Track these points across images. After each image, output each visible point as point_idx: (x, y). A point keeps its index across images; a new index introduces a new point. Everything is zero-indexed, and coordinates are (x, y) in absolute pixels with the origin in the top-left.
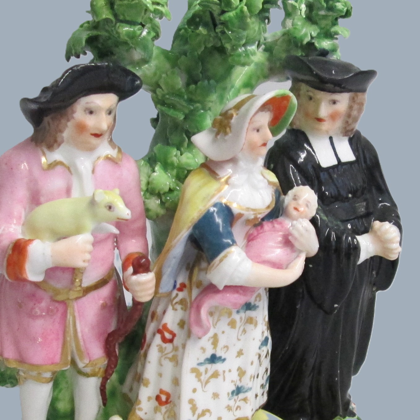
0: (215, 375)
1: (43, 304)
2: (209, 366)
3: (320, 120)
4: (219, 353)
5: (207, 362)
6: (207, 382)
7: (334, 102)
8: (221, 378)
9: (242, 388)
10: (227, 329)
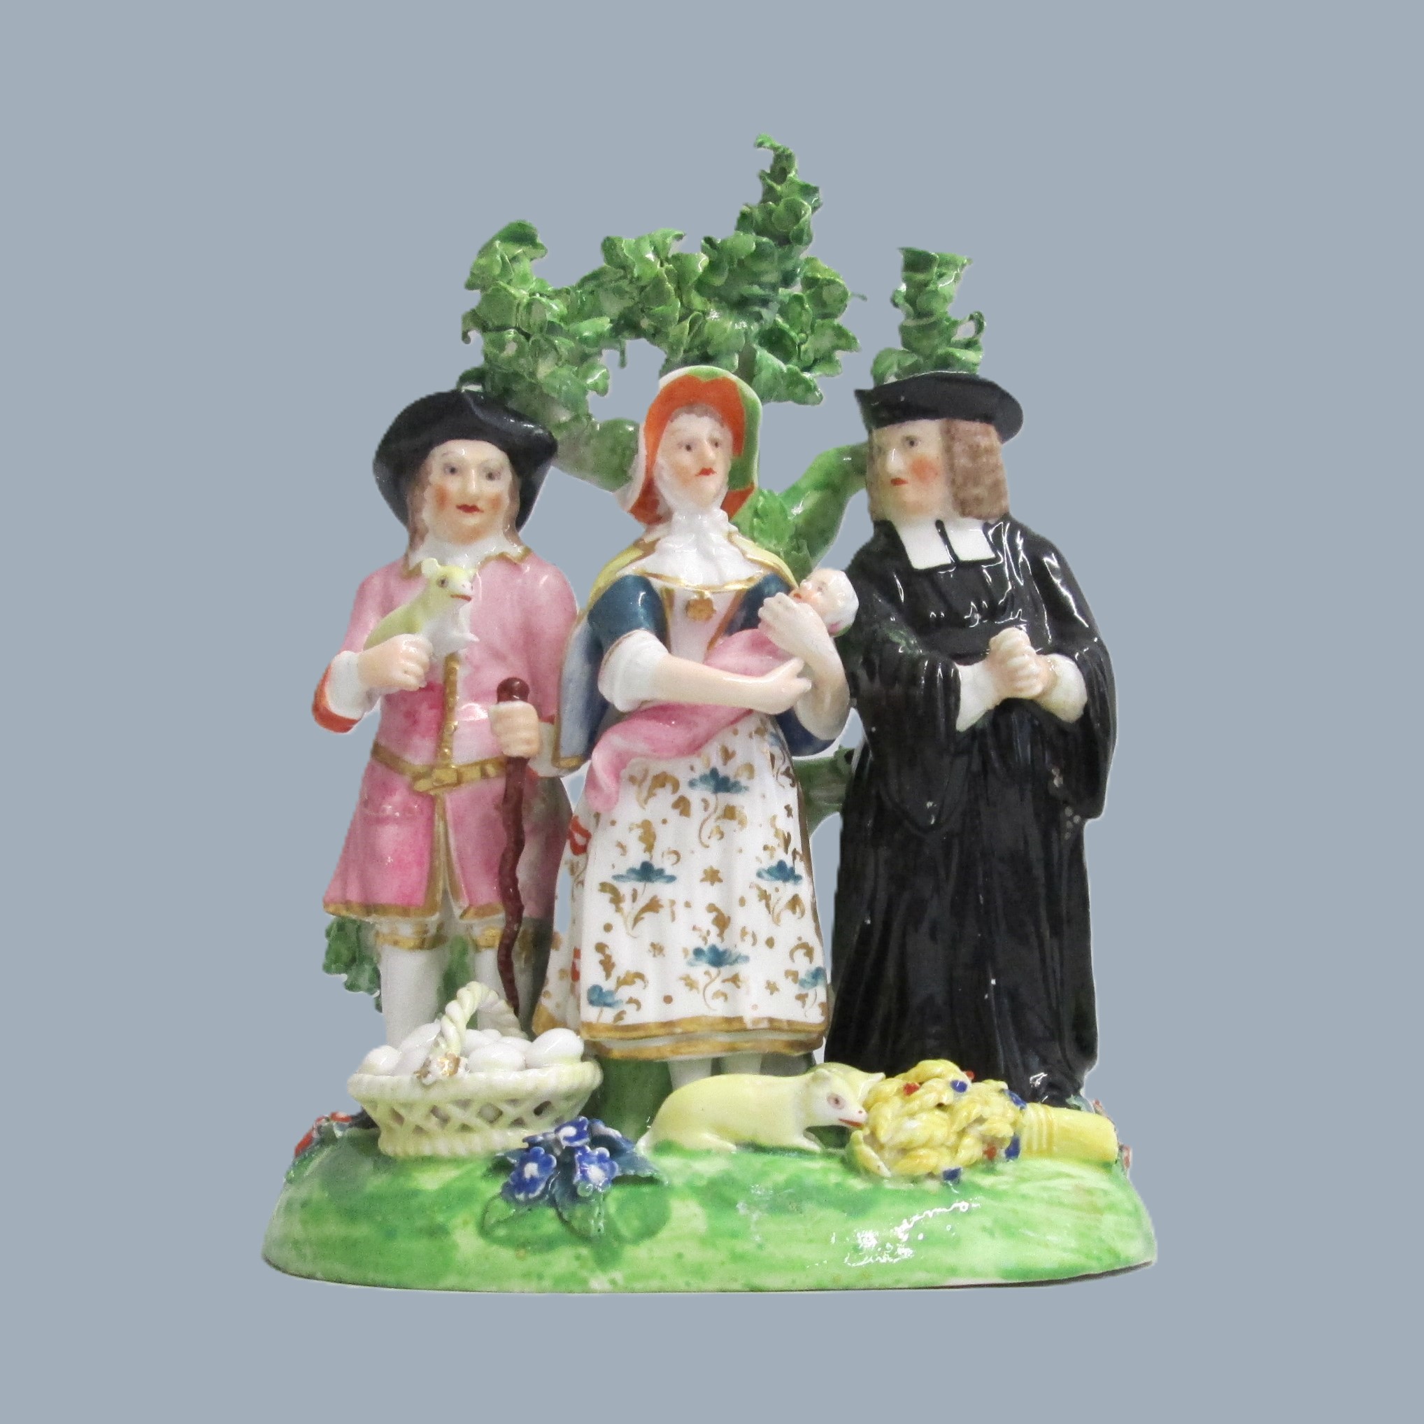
0: (653, 906)
1: (398, 798)
2: (640, 886)
3: (897, 482)
4: (660, 861)
5: (633, 876)
6: (637, 920)
7: (912, 442)
8: (665, 913)
9: (727, 954)
10: (673, 815)
